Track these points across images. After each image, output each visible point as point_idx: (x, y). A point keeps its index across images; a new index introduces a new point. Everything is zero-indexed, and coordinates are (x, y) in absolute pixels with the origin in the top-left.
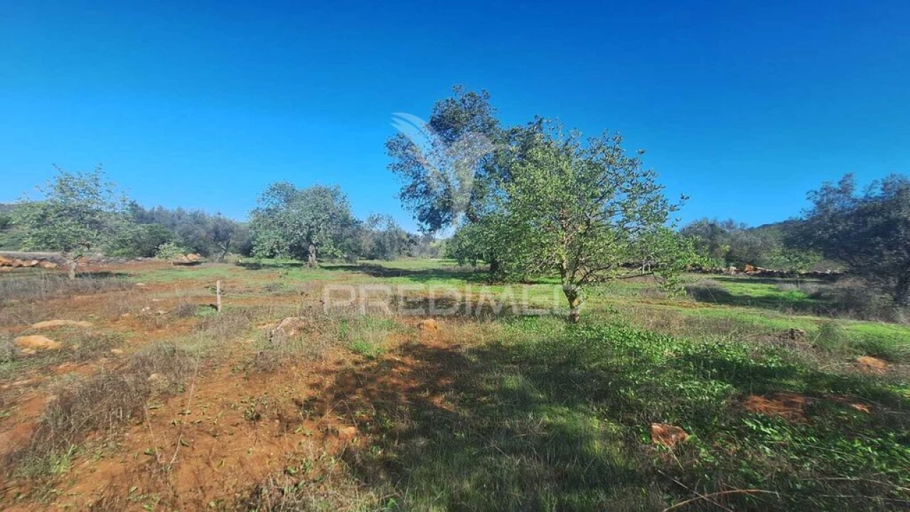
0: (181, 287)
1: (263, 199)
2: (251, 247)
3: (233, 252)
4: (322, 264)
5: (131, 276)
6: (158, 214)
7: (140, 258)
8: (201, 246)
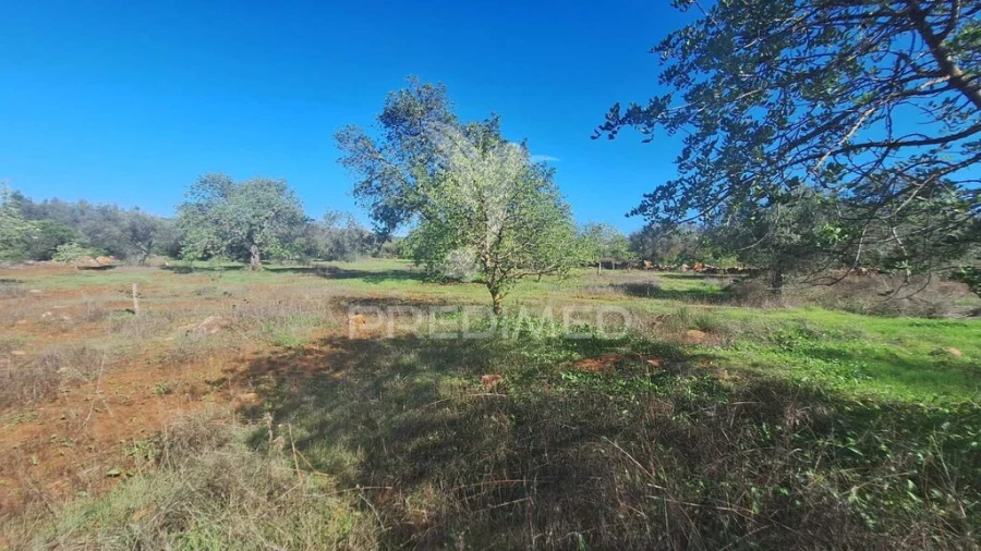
0: (90, 293)
1: (193, 194)
2: (179, 248)
3: (158, 254)
4: (268, 266)
5: (21, 282)
6: (53, 208)
7: (31, 262)
8: (114, 246)
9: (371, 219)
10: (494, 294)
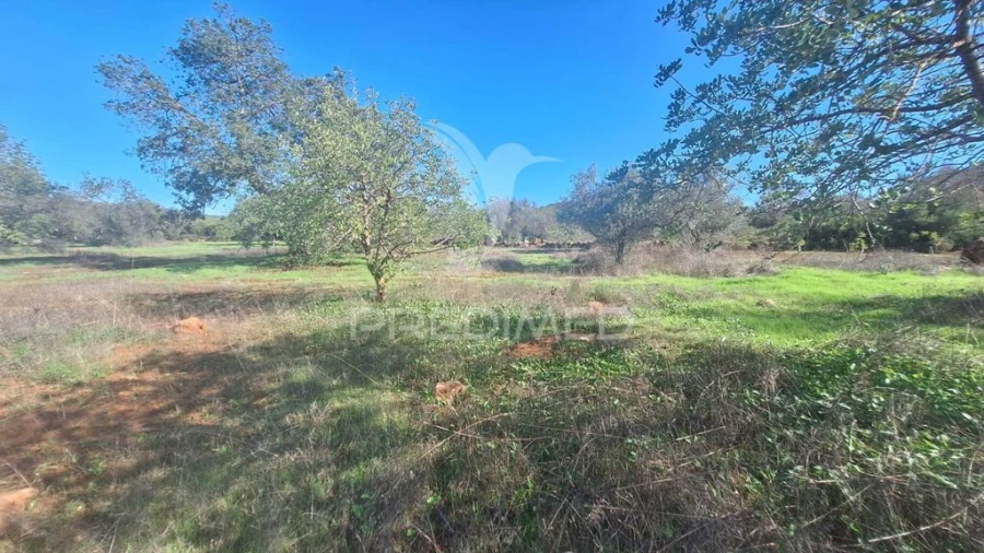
9: (171, 189)
10: (378, 277)
